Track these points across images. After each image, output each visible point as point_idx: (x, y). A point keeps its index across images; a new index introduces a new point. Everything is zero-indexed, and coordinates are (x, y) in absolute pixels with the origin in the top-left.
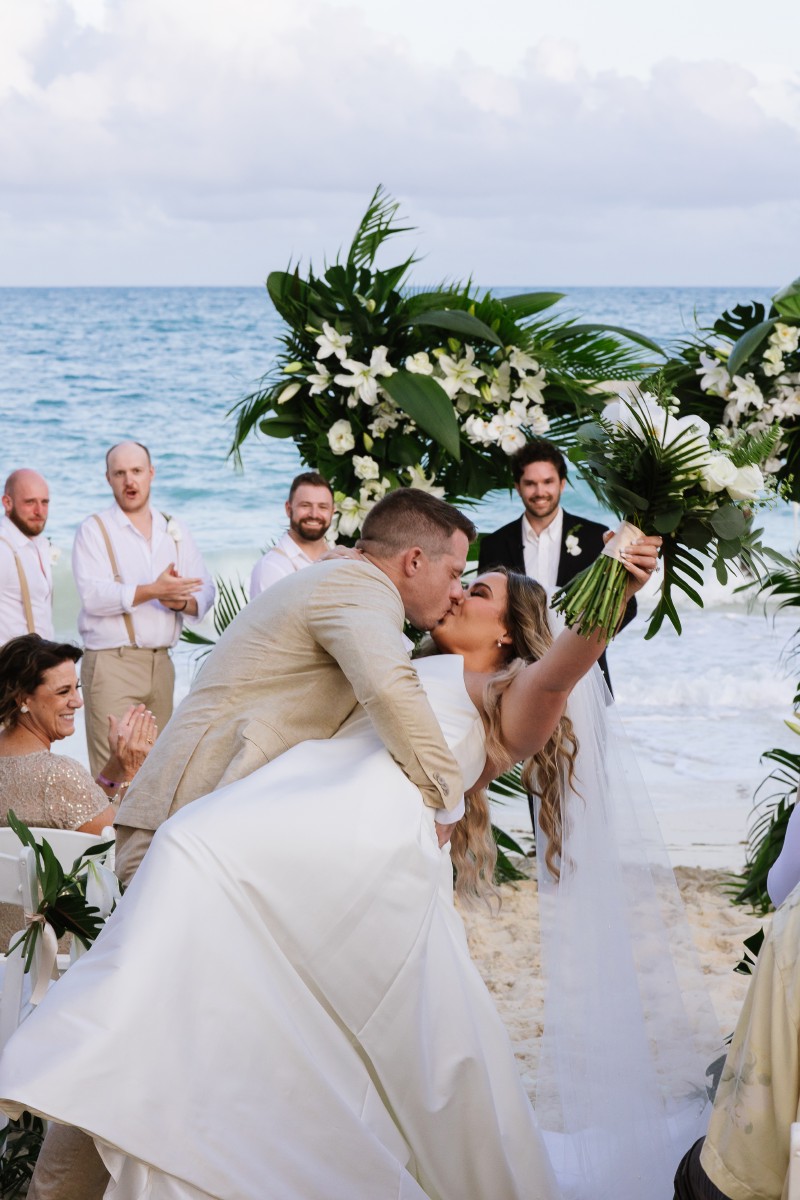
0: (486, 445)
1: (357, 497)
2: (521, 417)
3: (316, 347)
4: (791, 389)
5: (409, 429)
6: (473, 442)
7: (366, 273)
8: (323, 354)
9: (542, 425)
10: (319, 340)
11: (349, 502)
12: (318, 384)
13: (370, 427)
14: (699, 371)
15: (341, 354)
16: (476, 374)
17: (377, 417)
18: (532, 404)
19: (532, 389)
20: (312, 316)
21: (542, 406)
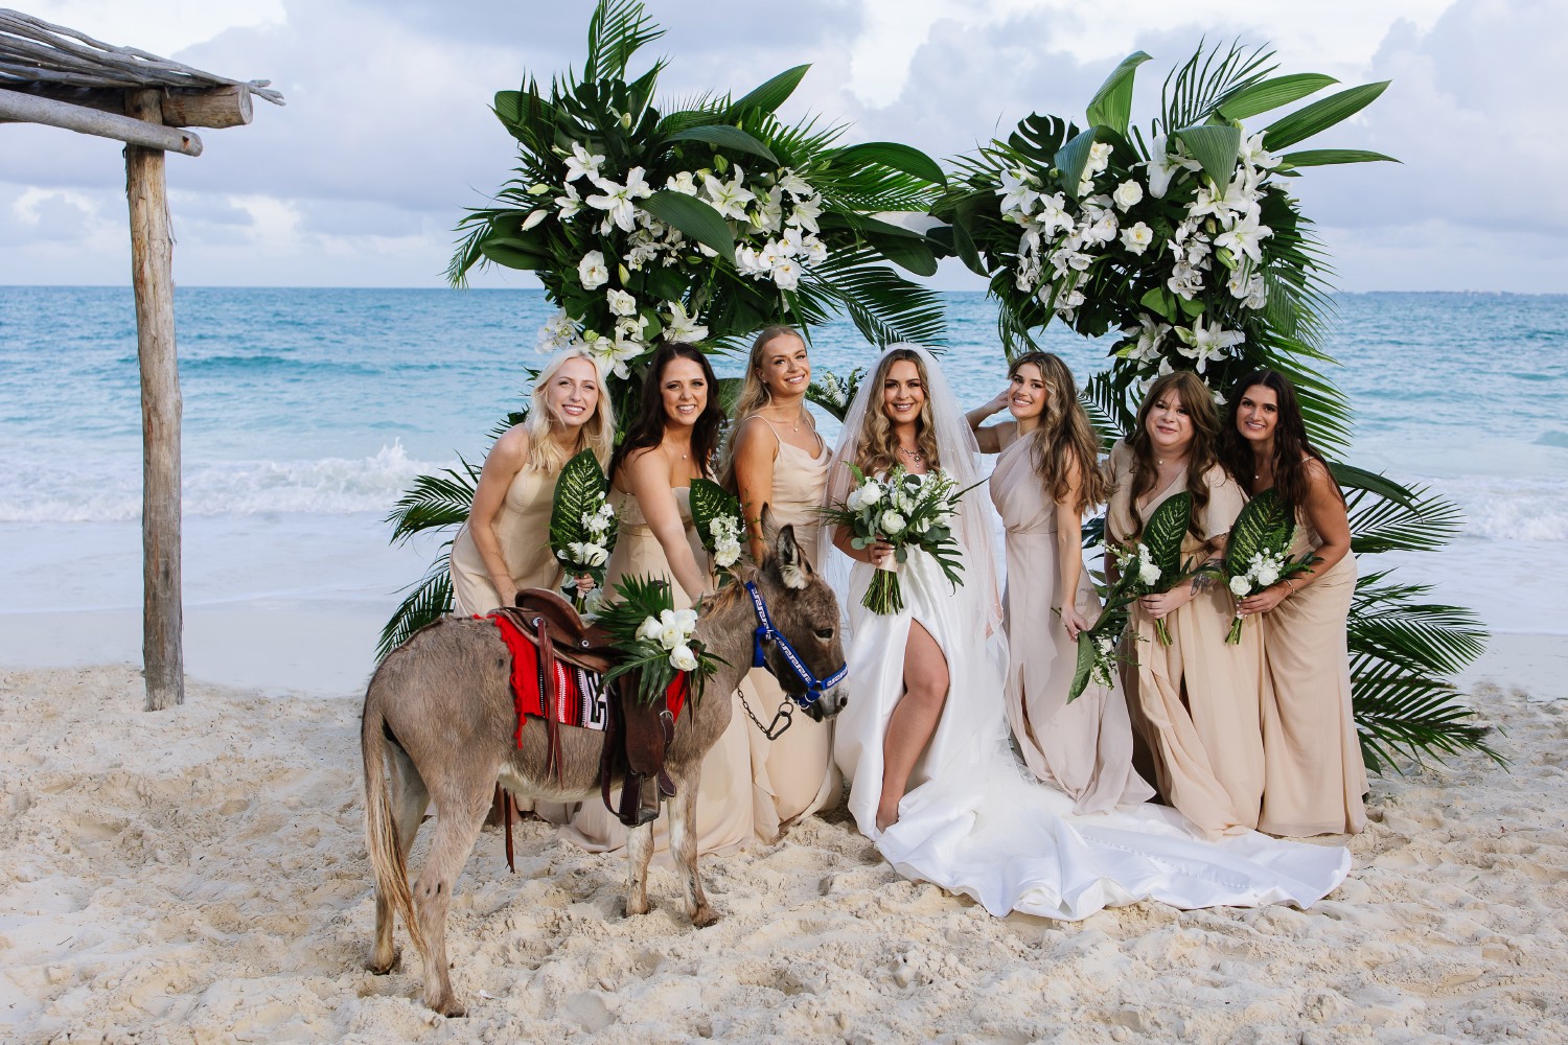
0: (756, 278)
1: (612, 336)
2: (795, 247)
3: (566, 169)
4: (1101, 212)
5: (668, 261)
6: (741, 275)
7: (620, 85)
8: (572, 176)
9: (819, 253)
10: (569, 162)
11: (603, 341)
12: (568, 208)
13: (626, 258)
14: (998, 192)
15: (593, 177)
16: (747, 196)
17: (633, 247)
18: (806, 233)
19: (806, 216)
20: (559, 135)
21: (817, 236)
